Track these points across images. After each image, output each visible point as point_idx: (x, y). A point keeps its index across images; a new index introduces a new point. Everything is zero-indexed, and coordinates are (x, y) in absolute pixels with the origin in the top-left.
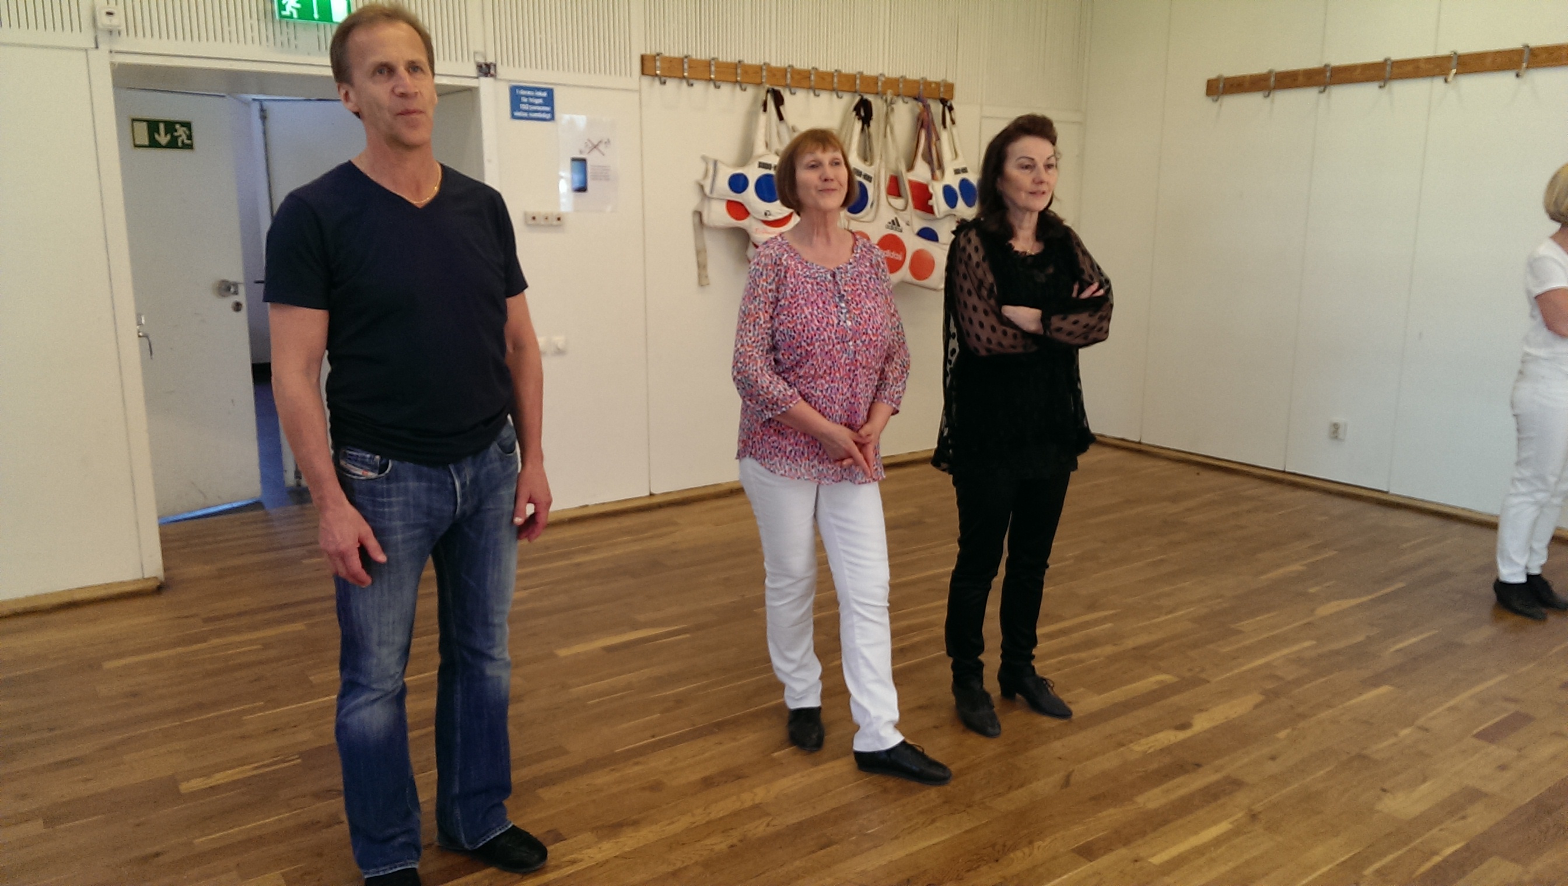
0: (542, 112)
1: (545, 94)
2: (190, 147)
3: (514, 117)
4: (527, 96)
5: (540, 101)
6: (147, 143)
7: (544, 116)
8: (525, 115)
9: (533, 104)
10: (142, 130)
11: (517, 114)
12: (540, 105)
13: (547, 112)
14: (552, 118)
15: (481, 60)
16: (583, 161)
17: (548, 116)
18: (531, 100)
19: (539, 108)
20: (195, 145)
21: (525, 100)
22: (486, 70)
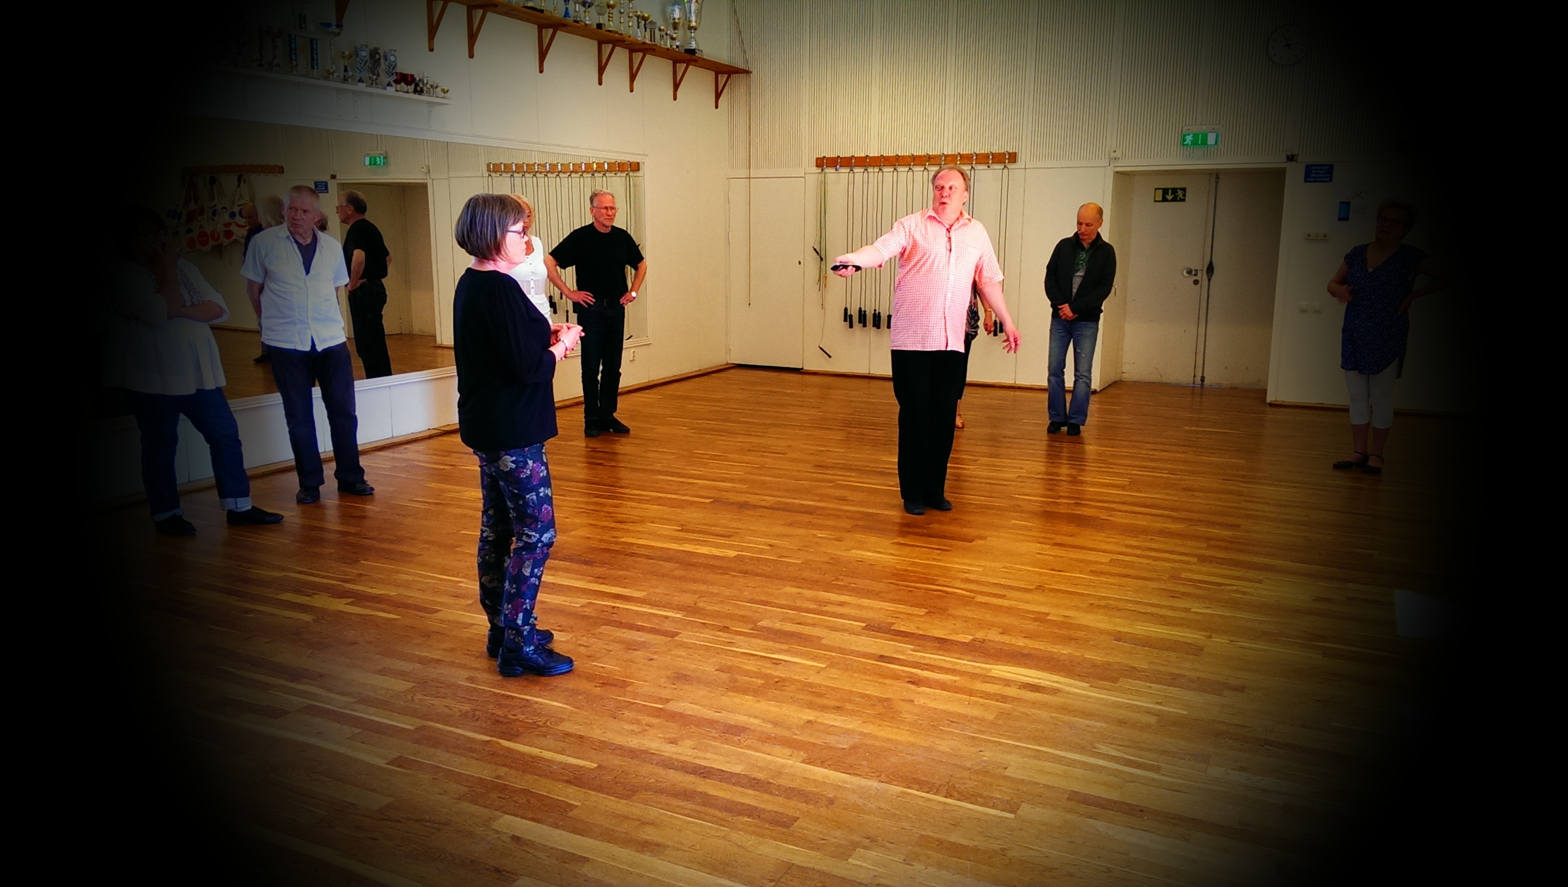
0: (1324, 177)
1: (1328, 168)
2: (1184, 200)
3: (1305, 181)
4: (1316, 170)
5: (1324, 172)
6: (1161, 199)
7: (1326, 179)
8: (1313, 180)
9: (1319, 174)
10: (1160, 193)
11: (1308, 179)
12: (1324, 174)
13: (1328, 177)
14: (1331, 180)
15: (1289, 153)
16: (1348, 203)
17: (1329, 179)
18: (1318, 171)
19: (1322, 175)
20: (1187, 200)
21: (1314, 172)
22: (1291, 158)
